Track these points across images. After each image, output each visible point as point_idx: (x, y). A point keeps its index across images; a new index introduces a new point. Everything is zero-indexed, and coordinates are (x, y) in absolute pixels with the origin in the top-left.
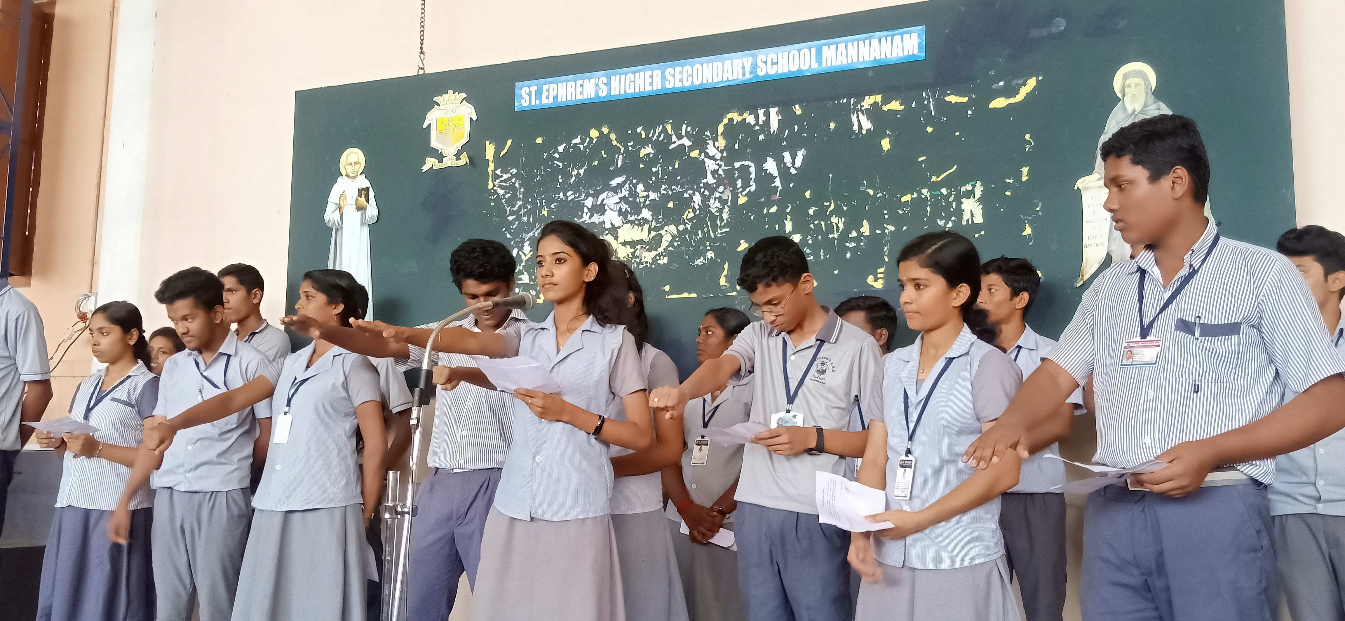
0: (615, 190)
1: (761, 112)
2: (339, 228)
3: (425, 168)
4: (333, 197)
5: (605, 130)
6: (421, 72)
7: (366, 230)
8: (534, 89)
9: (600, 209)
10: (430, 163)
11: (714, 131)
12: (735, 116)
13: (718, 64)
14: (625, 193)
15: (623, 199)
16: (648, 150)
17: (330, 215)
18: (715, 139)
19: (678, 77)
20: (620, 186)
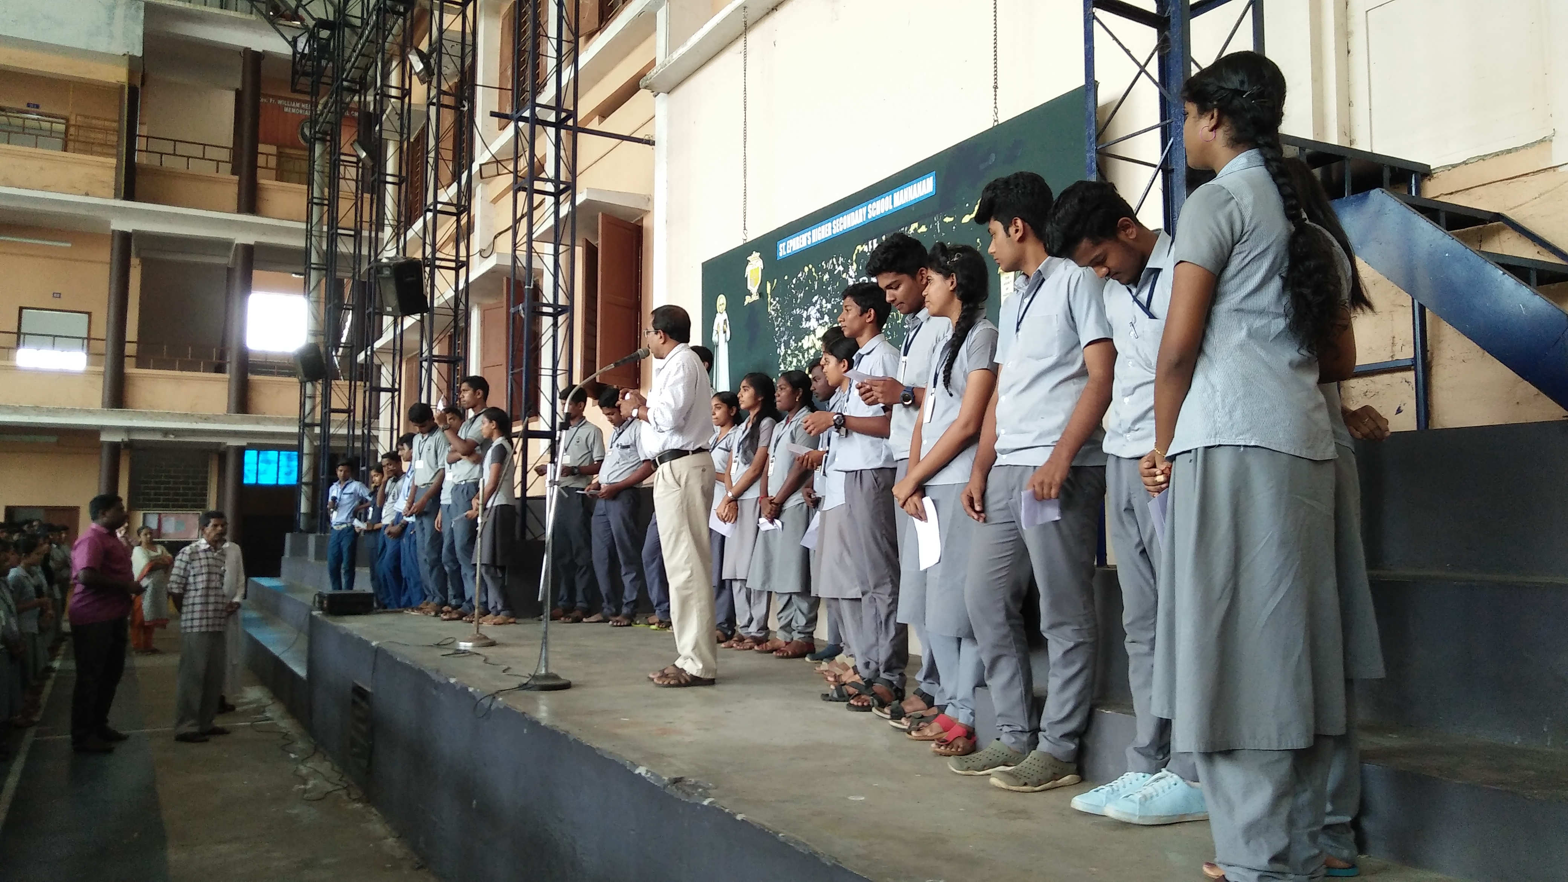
0: (814, 304)
2: (718, 346)
3: (746, 303)
4: (716, 326)
5: (810, 266)
6: (744, 242)
7: (727, 348)
8: (784, 245)
9: (808, 319)
10: (748, 300)
11: (852, 260)
12: (859, 248)
13: (851, 215)
15: (818, 310)
16: (826, 277)
17: (715, 338)
18: (852, 265)
19: (837, 226)
20: (816, 301)
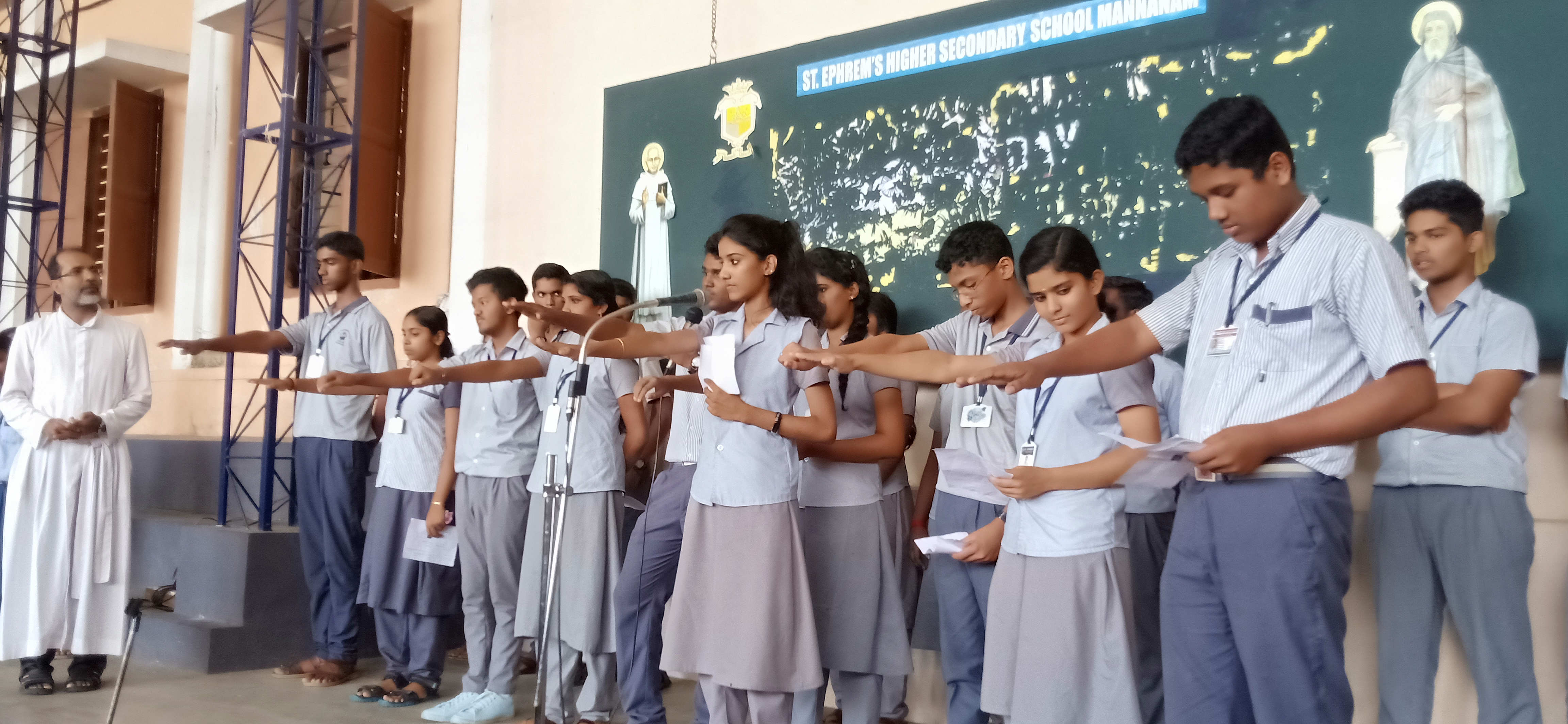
0: (890, 174)
1: (1034, 82)
2: (642, 225)
3: (716, 161)
4: (637, 194)
5: (881, 111)
6: (713, 62)
7: (665, 227)
8: (814, 72)
9: (874, 195)
10: (721, 155)
11: (987, 106)
12: (1007, 89)
13: (991, 32)
14: (899, 177)
15: (898, 184)
16: (921, 130)
17: (635, 212)
18: (988, 115)
19: (952, 49)
20: (894, 170)
